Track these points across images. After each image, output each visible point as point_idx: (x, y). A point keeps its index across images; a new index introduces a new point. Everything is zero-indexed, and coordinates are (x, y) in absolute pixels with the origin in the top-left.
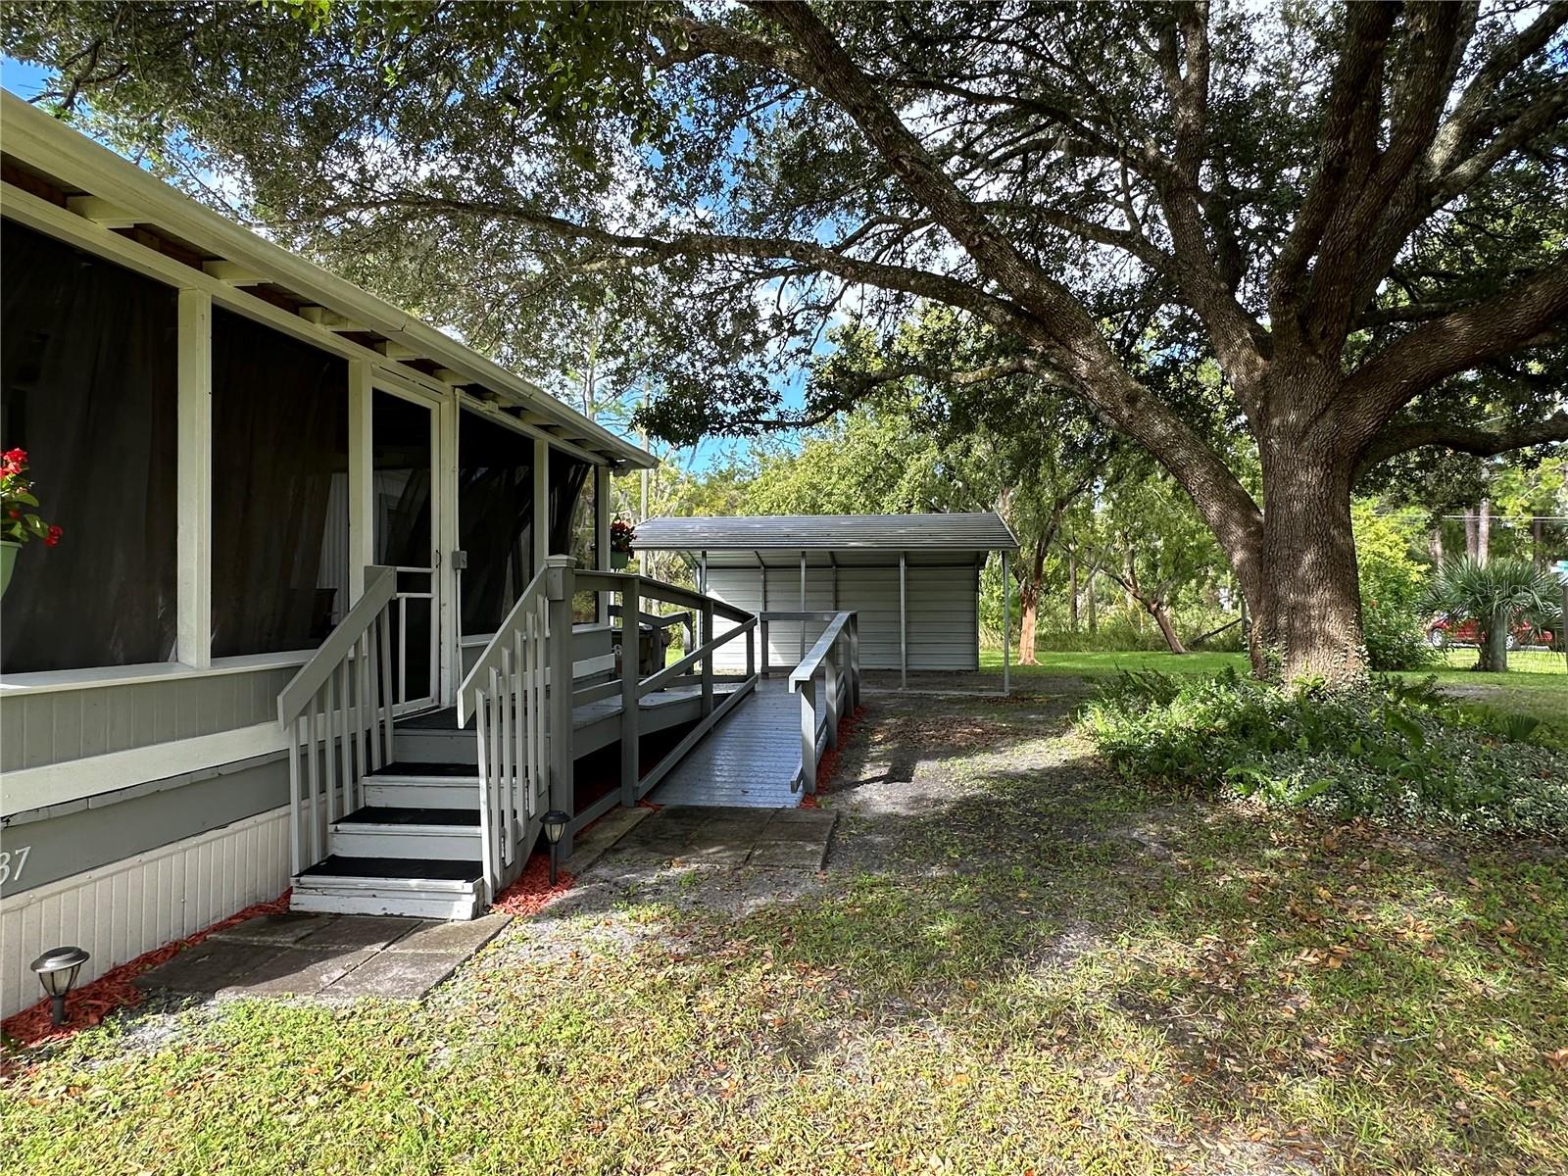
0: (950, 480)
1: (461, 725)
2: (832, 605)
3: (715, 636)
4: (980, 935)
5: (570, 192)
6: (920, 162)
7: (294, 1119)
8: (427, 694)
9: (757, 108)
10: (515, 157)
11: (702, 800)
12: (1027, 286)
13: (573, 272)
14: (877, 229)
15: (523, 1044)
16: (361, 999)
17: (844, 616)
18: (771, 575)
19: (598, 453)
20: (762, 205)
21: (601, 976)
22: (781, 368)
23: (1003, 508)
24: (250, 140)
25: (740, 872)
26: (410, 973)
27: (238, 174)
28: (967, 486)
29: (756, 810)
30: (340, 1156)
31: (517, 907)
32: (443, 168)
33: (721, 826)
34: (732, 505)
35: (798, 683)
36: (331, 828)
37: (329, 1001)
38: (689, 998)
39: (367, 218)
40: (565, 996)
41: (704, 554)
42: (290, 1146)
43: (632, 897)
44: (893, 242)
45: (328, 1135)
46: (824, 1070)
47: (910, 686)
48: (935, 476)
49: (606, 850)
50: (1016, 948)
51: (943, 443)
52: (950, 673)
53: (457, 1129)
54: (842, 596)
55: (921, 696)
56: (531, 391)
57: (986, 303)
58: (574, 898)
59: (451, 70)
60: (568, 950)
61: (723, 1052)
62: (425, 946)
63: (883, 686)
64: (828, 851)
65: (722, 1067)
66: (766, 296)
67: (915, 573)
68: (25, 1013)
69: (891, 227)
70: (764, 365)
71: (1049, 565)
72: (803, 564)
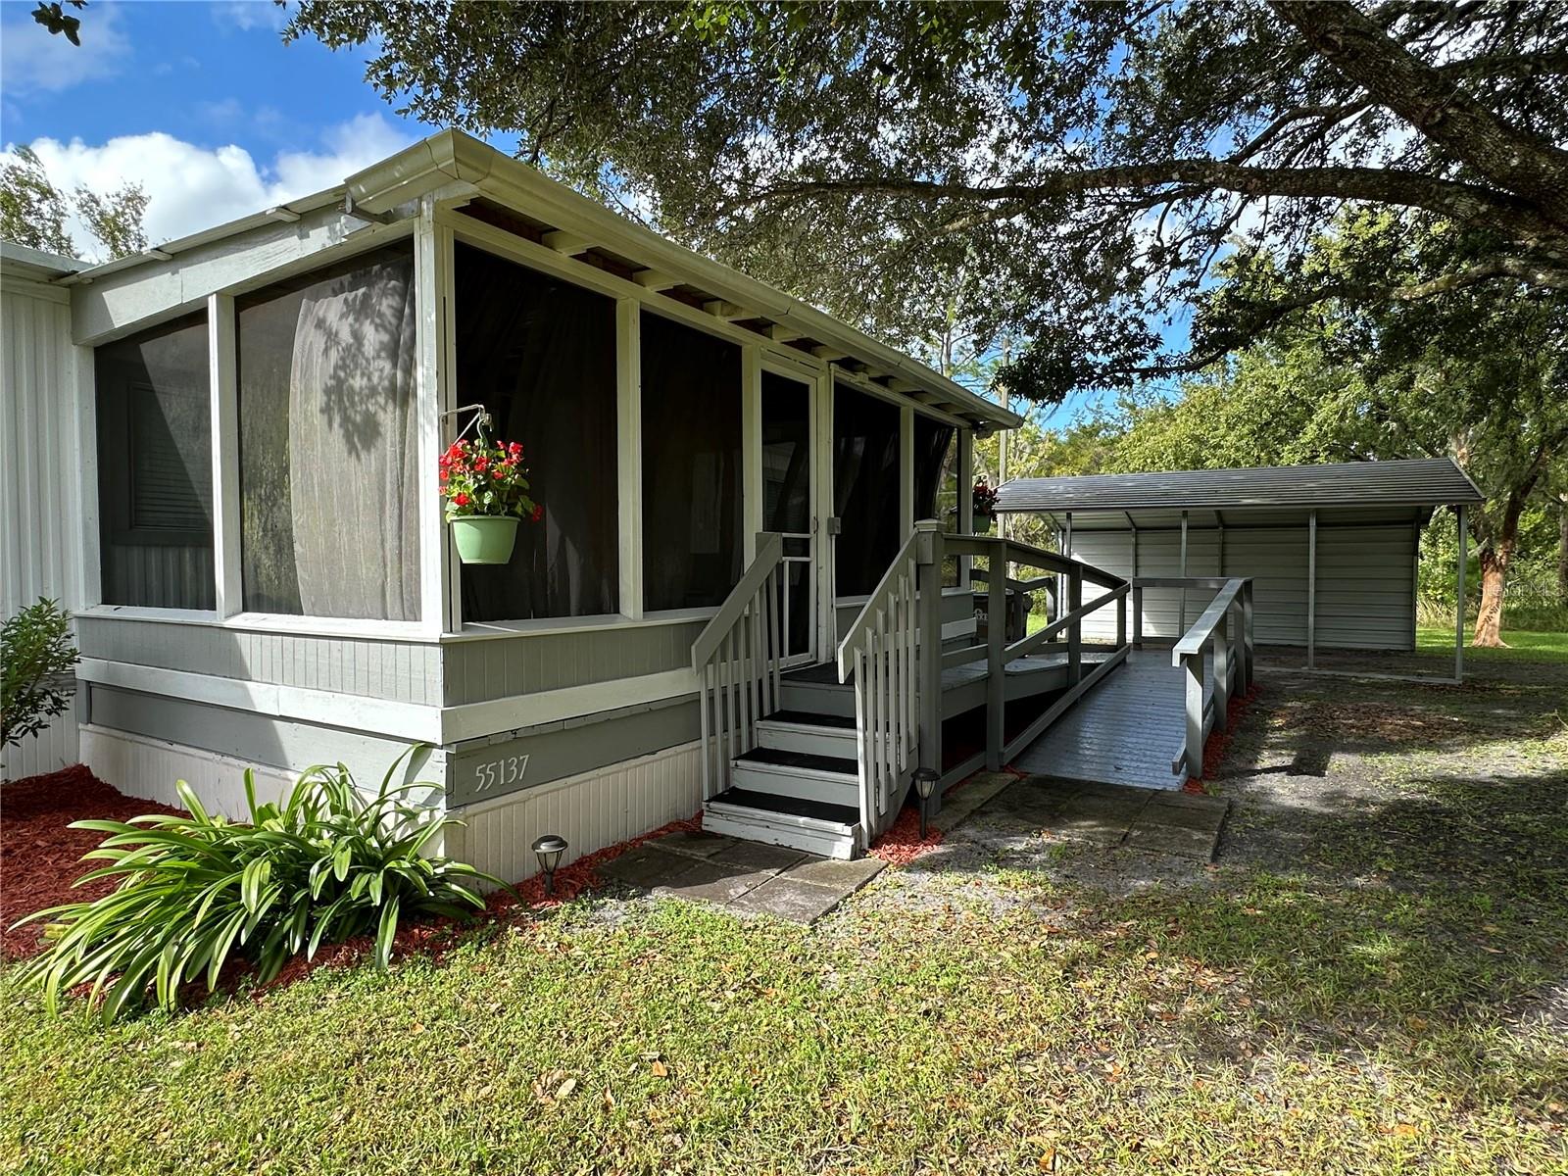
0: (1380, 420)
1: (842, 680)
2: (1217, 571)
3: (1084, 603)
4: (1428, 967)
5: (933, 151)
6: (1356, 33)
7: (717, 1007)
8: (807, 651)
9: (1141, 16)
10: (880, 128)
11: (1066, 772)
12: (1515, 162)
13: (935, 234)
14: (1291, 126)
15: (903, 984)
16: (762, 915)
17: (1236, 583)
18: (1144, 538)
19: (960, 416)
20: (1143, 127)
21: (973, 933)
22: (1160, 306)
23: (1459, 453)
24: (658, 161)
25: (1116, 852)
26: (800, 900)
27: (649, 192)
28: (1404, 427)
29: (1130, 789)
30: (754, 1047)
31: (891, 855)
32: (814, 153)
33: (1094, 802)
34: (1097, 462)
35: (1183, 656)
36: (732, 763)
37: (737, 913)
38: (1065, 972)
39: (750, 213)
40: (940, 946)
41: (1069, 516)
42: (715, 1028)
43: (1002, 861)
44: (1313, 138)
45: (743, 1026)
46: (1224, 1079)
47: (1318, 665)
48: (1357, 418)
49: (973, 812)
50: (1482, 992)
51: (1371, 376)
52: (1374, 653)
53: (849, 1048)
54: (1229, 560)
55: (1334, 679)
56: (899, 359)
57: (1448, 194)
58: (943, 854)
59: (822, 55)
60: (940, 903)
61: (1105, 1035)
62: (811, 878)
63: (1283, 664)
64: (1219, 843)
65: (1105, 1049)
66: (1144, 228)
67: (1328, 534)
68: (528, 881)
69: (1309, 121)
70: (1140, 306)
71: (1526, 522)
72: (1184, 525)
